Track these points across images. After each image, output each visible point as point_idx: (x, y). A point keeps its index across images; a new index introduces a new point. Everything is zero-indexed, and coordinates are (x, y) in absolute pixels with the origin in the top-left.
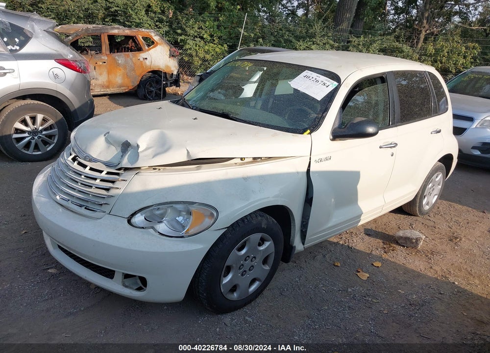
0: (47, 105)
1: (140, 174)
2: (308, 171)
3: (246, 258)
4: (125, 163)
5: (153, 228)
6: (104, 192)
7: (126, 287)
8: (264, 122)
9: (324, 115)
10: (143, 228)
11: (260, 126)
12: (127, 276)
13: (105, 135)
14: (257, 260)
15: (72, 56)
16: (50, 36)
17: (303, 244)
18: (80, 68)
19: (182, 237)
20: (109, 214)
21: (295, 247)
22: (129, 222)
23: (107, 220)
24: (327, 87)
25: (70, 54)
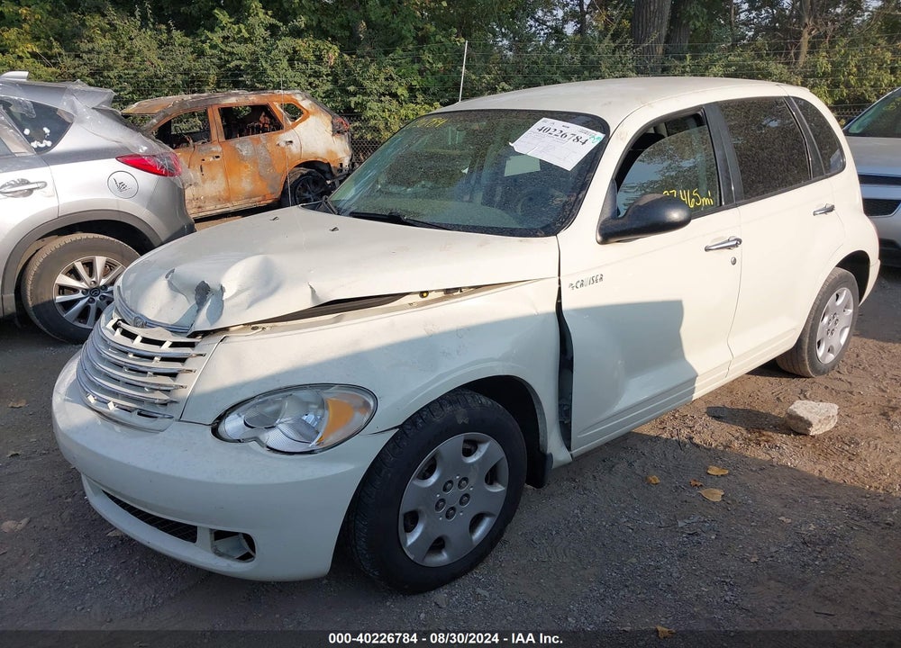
0: (111, 238)
1: (228, 340)
2: (559, 305)
3: (445, 485)
4: (202, 323)
5: (256, 439)
6: (167, 381)
7: (220, 555)
8: (467, 223)
9: (580, 196)
10: (239, 441)
11: (459, 230)
12: (219, 535)
13: (167, 277)
14: (472, 482)
15: (145, 148)
16: (104, 117)
17: (569, 448)
18: (162, 167)
19: (311, 452)
20: (179, 421)
21: (551, 455)
22: (215, 432)
23: (175, 431)
24: (584, 143)
25: (142, 145)
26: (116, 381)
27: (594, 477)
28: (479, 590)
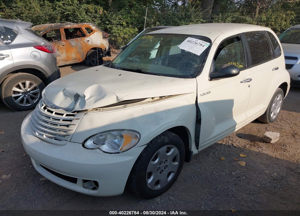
1: (87, 114)
2: (196, 102)
3: (160, 163)
4: (77, 107)
5: (99, 148)
6: (65, 128)
7: (85, 188)
8: (165, 73)
9: (203, 64)
10: (92, 149)
11: (162, 76)
12: (85, 181)
13: (63, 91)
14: (168, 161)
15: (44, 43)
16: (29, 32)
17: (198, 149)
18: (49, 50)
19: (118, 153)
20: (70, 142)
21: (192, 151)
22: (83, 146)
23: (69, 145)
24: (203, 46)
25: (42, 42)
26: (46, 127)
27: (203, 157)
28: (170, 197)
